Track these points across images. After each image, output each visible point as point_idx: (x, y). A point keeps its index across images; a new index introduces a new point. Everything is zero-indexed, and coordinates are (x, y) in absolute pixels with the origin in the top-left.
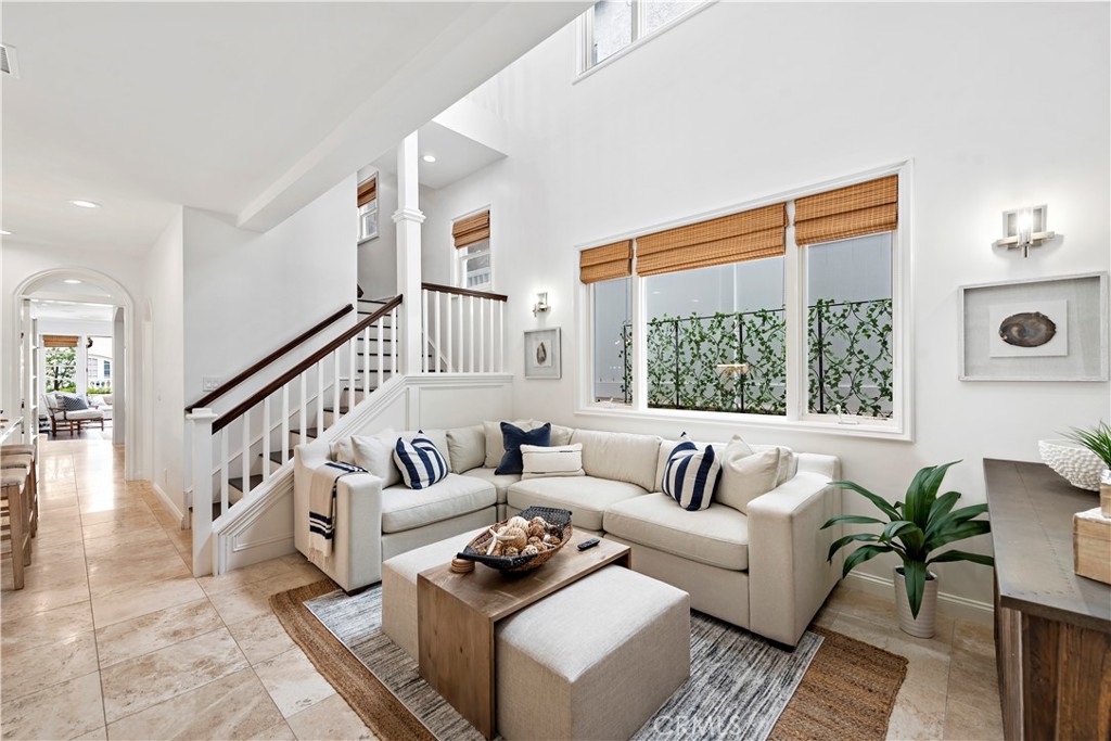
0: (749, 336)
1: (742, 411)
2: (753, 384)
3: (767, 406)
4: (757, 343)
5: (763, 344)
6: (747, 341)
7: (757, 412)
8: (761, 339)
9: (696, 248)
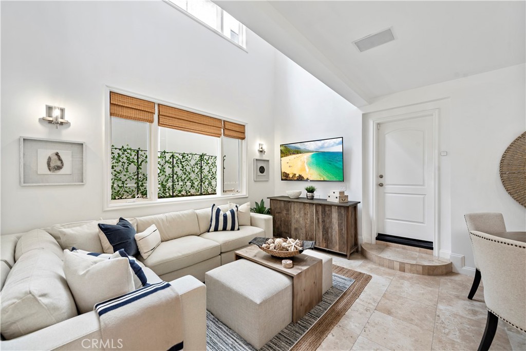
0: (177, 163)
1: (173, 196)
2: (178, 184)
3: (183, 193)
4: (180, 166)
5: (183, 167)
6: (176, 165)
7: (179, 196)
8: (182, 165)
9: (191, 123)
